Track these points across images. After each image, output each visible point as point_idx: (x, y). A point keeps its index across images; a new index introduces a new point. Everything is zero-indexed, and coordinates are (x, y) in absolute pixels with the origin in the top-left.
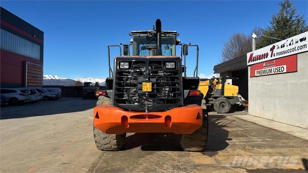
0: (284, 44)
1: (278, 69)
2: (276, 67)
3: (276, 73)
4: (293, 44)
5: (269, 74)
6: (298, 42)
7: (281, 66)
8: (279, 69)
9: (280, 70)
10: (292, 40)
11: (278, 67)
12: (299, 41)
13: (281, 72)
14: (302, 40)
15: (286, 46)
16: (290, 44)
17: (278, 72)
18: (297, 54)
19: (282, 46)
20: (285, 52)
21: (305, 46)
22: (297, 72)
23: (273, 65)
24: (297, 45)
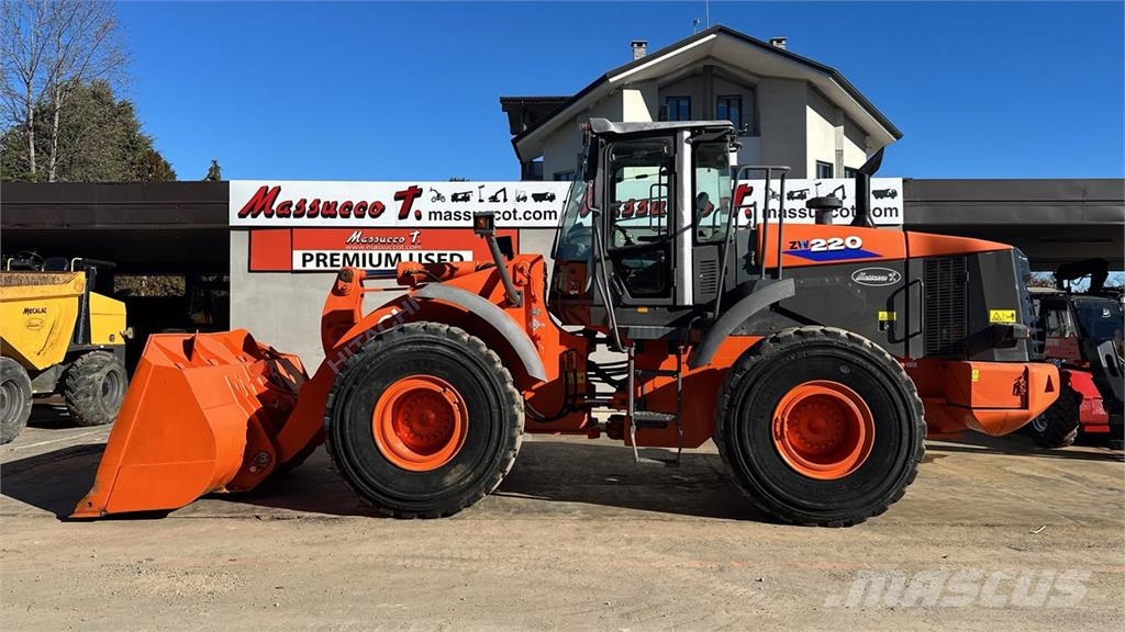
0: (465, 193)
1: (435, 257)
2: (424, 253)
4: (505, 200)
5: (382, 267)
6: (524, 198)
7: (449, 253)
8: (440, 260)
10: (504, 189)
11: (436, 253)
12: (530, 199)
14: (538, 197)
15: (474, 198)
16: (494, 199)
18: (518, 228)
19: (460, 197)
20: (471, 215)
21: (552, 214)
23: (408, 244)
24: (521, 207)
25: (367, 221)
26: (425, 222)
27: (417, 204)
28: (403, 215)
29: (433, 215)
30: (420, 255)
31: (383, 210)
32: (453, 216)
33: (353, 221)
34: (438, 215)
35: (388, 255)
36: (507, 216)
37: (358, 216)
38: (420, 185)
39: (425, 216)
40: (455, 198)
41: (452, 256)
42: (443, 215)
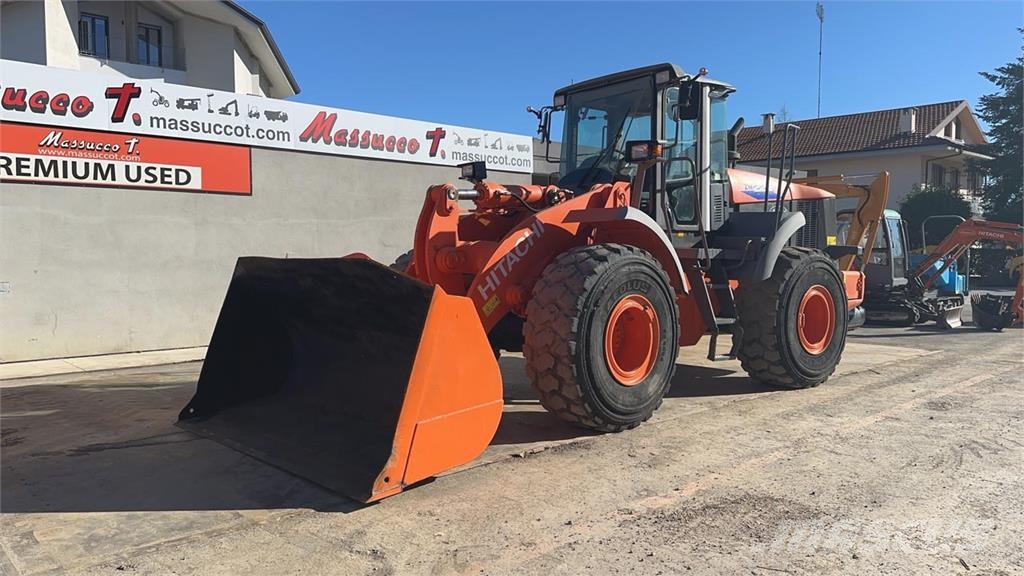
0: (192, 100)
1: (157, 172)
2: (144, 166)
3: (141, 183)
4: (237, 114)
5: (90, 179)
6: (257, 115)
7: (174, 167)
8: (163, 176)
9: (166, 179)
10: (235, 102)
11: (159, 166)
12: (263, 116)
13: (174, 186)
14: (271, 116)
15: (202, 107)
16: (224, 111)
17: (158, 184)
18: (251, 147)
19: (186, 103)
20: (200, 126)
21: (286, 135)
22: (250, 194)
23: (123, 153)
24: (255, 124)
25: (70, 120)
26: (145, 128)
27: (135, 106)
28: (118, 117)
29: (155, 121)
30: (139, 168)
31: (91, 107)
32: (179, 125)
33: (48, 117)
34: (161, 122)
35: (97, 166)
36: (239, 131)
37: (55, 112)
38: (138, 83)
39: (145, 121)
40: (180, 104)
41: (177, 171)
42: (168, 123)
